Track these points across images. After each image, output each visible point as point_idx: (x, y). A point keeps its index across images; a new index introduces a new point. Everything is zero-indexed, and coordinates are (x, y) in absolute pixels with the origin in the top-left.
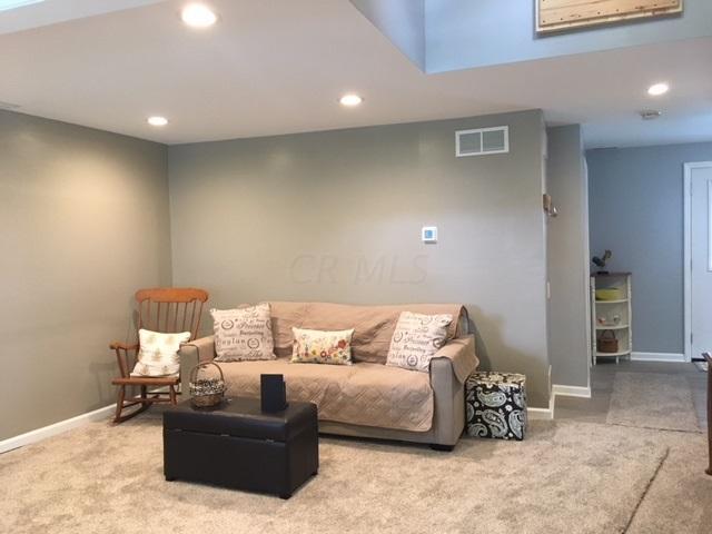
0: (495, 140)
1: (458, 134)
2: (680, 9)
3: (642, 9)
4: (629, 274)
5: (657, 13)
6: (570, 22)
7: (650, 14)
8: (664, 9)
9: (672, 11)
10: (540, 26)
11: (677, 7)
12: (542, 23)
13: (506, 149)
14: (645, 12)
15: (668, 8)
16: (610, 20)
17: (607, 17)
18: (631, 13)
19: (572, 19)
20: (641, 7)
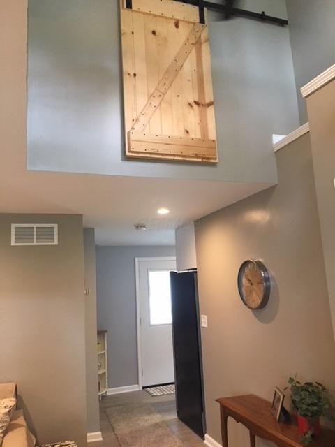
0: (48, 234)
1: (13, 226)
2: (216, 161)
3: (196, 156)
4: (106, 331)
5: (204, 160)
6: (150, 153)
7: (200, 160)
8: (208, 158)
9: (212, 161)
10: (129, 152)
11: (215, 159)
12: (132, 150)
13: (56, 243)
14: (197, 158)
15: (211, 159)
16: (176, 158)
17: (174, 155)
18: (190, 157)
19: (152, 151)
20: (196, 155)
